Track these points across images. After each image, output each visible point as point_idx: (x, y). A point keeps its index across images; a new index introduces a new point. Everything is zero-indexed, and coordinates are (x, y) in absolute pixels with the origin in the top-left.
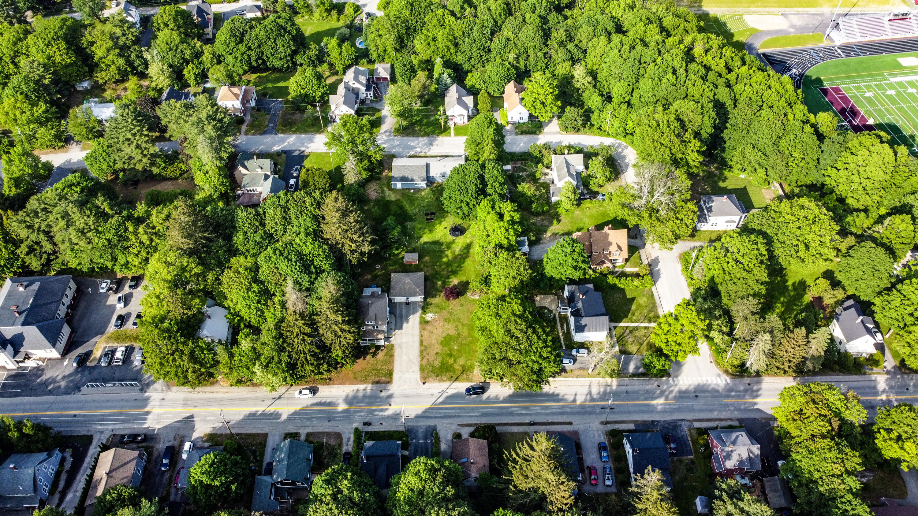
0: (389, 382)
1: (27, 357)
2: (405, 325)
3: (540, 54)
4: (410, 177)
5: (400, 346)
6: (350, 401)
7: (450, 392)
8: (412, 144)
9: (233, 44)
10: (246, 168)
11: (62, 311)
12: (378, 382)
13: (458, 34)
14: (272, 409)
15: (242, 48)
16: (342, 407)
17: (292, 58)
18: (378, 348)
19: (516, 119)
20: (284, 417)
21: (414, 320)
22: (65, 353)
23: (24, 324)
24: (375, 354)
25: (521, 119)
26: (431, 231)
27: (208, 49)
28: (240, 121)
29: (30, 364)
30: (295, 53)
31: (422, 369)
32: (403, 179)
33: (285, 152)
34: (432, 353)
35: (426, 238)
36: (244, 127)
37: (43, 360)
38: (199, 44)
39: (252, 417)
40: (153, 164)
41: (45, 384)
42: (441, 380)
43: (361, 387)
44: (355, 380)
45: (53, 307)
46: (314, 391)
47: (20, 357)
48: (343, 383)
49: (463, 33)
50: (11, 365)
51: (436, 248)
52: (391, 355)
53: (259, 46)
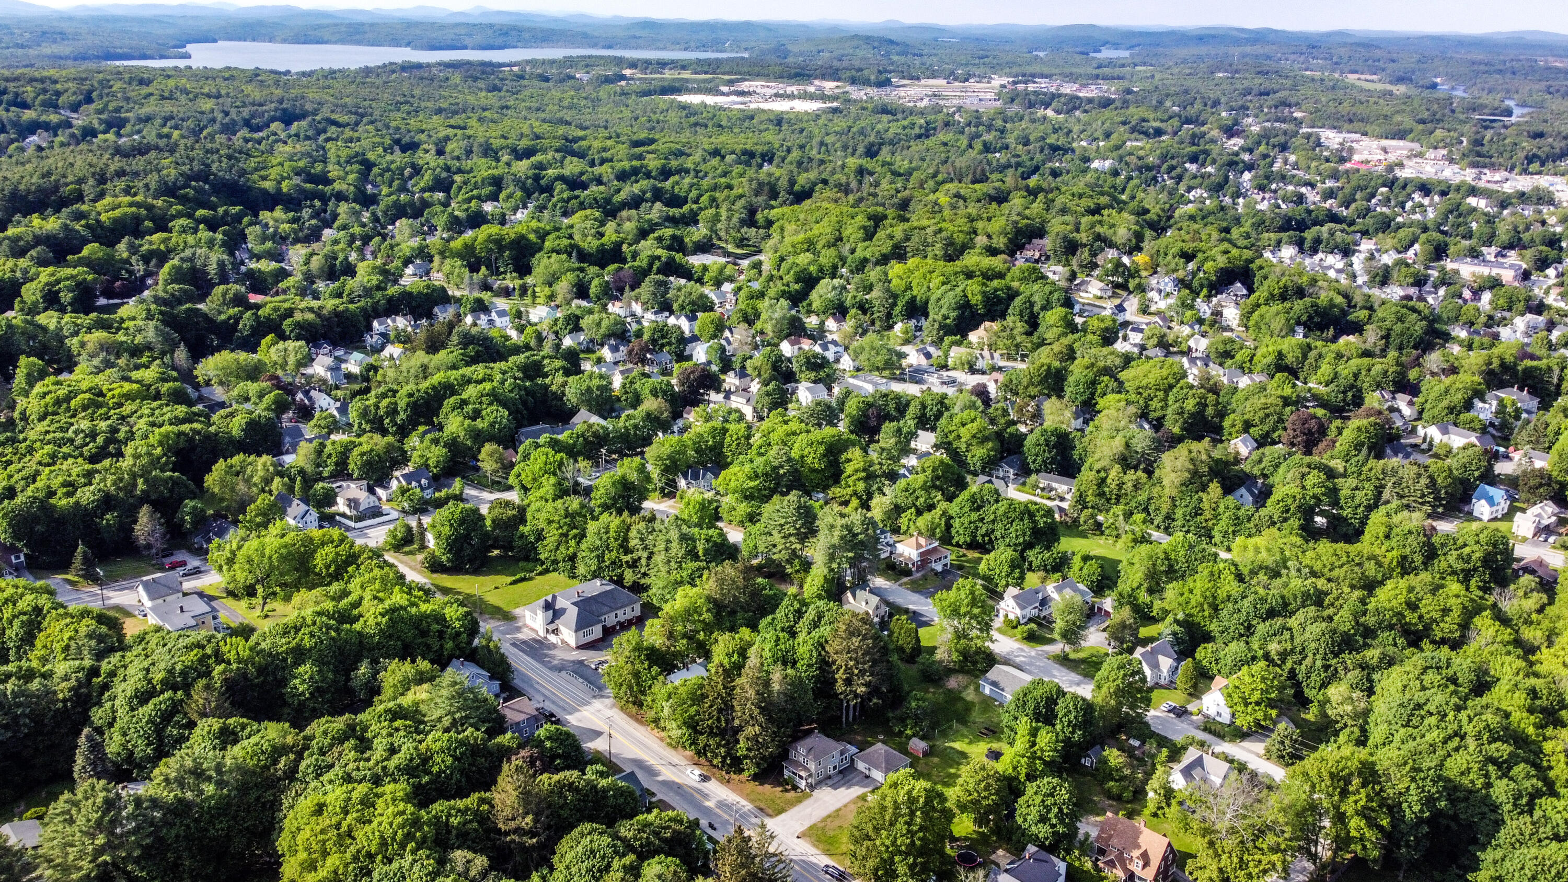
0: (770, 816)
1: (555, 632)
2: (842, 789)
3: (1319, 663)
4: (1002, 685)
5: (817, 800)
6: (721, 804)
7: (813, 860)
8: (1056, 673)
9: (966, 509)
10: (854, 596)
11: (611, 620)
12: (761, 810)
13: (1222, 594)
14: (660, 768)
15: (974, 516)
16: (710, 804)
17: (1023, 551)
18: (795, 788)
19: (1212, 712)
20: (660, 778)
21: (857, 791)
22: (580, 647)
23: (573, 604)
24: (787, 791)
25: (1219, 714)
26: (970, 743)
27: (943, 505)
28: (907, 573)
29: (553, 638)
30: (1030, 546)
31: (811, 828)
32: (994, 684)
33: (914, 612)
34: (837, 823)
35: (958, 745)
36: (905, 580)
37: (563, 641)
38: (940, 497)
39: (639, 763)
40: (789, 561)
41: (546, 655)
42: (814, 845)
43: (743, 802)
44: (747, 797)
45: (606, 609)
46: (705, 778)
47: (551, 627)
48: (733, 790)
49: (1229, 597)
50: (542, 633)
51: (955, 757)
52: (799, 801)
53: (993, 521)
